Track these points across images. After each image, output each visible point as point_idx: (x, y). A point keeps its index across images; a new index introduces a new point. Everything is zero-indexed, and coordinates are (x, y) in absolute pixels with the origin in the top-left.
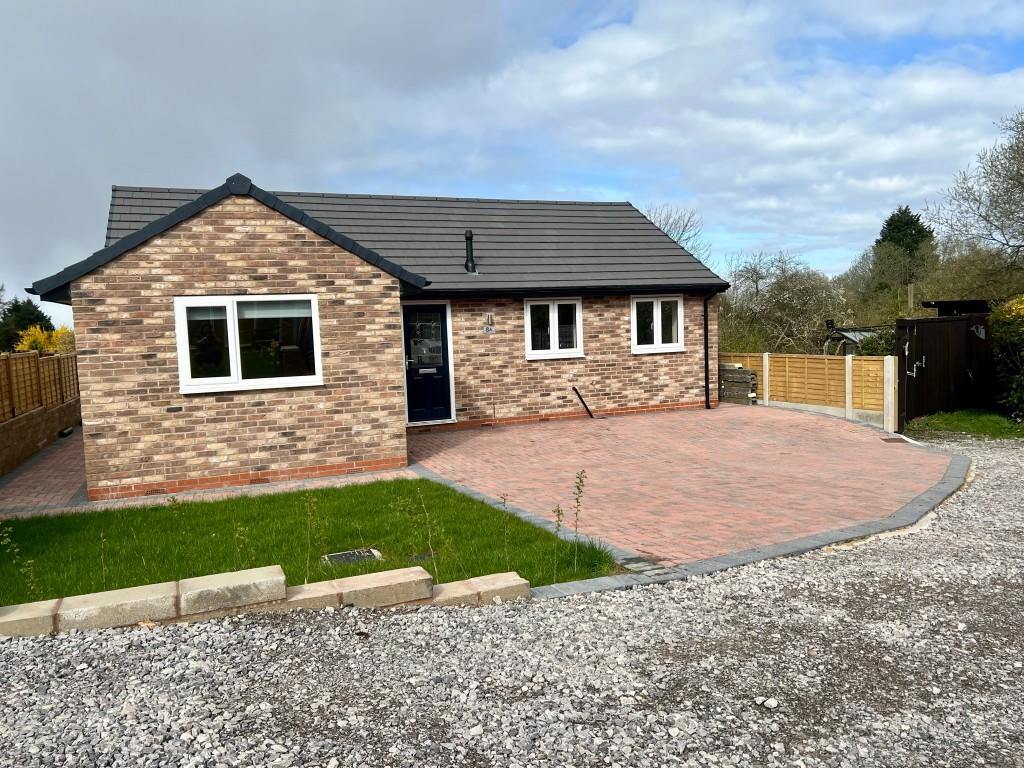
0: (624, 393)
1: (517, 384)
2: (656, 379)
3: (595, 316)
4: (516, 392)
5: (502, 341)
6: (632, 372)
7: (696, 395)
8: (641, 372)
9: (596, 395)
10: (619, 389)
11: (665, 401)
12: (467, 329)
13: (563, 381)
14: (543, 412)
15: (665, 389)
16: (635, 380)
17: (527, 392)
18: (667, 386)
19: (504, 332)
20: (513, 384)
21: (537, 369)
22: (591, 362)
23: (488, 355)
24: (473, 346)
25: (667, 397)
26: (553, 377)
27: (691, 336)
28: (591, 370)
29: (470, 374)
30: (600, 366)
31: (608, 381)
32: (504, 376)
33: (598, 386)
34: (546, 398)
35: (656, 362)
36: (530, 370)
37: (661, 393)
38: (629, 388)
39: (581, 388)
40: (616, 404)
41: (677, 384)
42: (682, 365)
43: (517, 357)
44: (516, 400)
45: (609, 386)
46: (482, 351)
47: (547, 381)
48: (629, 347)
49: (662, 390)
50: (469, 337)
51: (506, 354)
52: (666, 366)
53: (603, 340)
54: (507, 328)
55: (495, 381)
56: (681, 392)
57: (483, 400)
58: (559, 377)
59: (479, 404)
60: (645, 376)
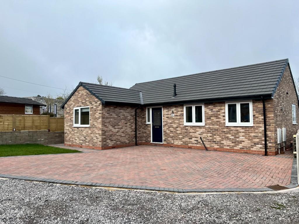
1: (181, 134)
3: (209, 110)
5: (177, 119)
6: (226, 134)
9: (210, 141)
10: (220, 140)
11: (243, 148)
13: (197, 134)
14: (190, 145)
17: (184, 137)
19: (177, 116)
21: (187, 129)
23: (172, 123)
24: (168, 120)
26: (193, 132)
29: (167, 129)
32: (177, 130)
34: (191, 140)
36: (185, 129)
38: (224, 140)
39: (203, 138)
41: (250, 141)
42: (252, 133)
44: (181, 139)
45: (215, 138)
47: (191, 134)
48: (225, 123)
49: (241, 143)
50: (167, 117)
51: (178, 123)
52: (243, 132)
53: (213, 120)
54: (178, 114)
55: (174, 132)
57: (171, 138)
58: (195, 133)
60: (232, 136)
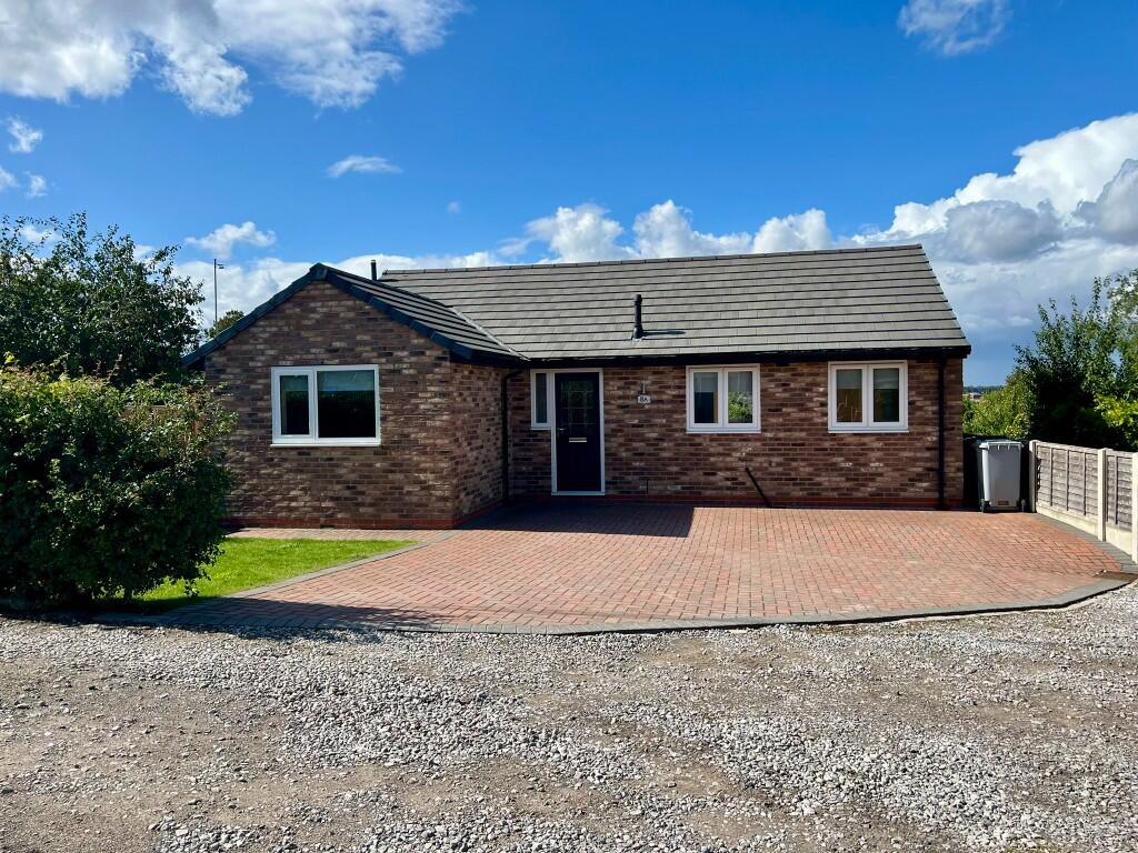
0: (818, 479)
1: (677, 459)
2: (865, 465)
3: (777, 386)
4: (675, 469)
5: (658, 411)
6: (829, 455)
7: (926, 490)
8: (841, 455)
9: (776, 479)
10: (810, 474)
11: (878, 495)
12: (620, 398)
13: (732, 460)
14: (708, 493)
15: (879, 479)
16: (834, 464)
17: (687, 469)
18: (881, 475)
19: (661, 402)
20: (670, 459)
21: (700, 444)
22: (771, 439)
23: (642, 426)
24: (627, 416)
25: (881, 489)
26: (719, 454)
27: (918, 413)
28: (770, 450)
29: (621, 445)
30: (783, 445)
31: (794, 464)
32: (661, 449)
33: (780, 469)
34: (712, 478)
35: (864, 444)
36: (691, 445)
37: (871, 484)
38: (824, 474)
39: (755, 469)
40: (805, 492)
41: (897, 474)
42: (905, 450)
43: (676, 430)
44: (674, 478)
45: (795, 469)
46: (636, 422)
47: (712, 459)
48: (826, 424)
49: (873, 480)
50: (621, 407)
51: (664, 426)
52: (879, 449)
53: (789, 414)
54: (664, 397)
55: (650, 455)
56: (902, 485)
57: (635, 474)
58: (729, 455)
59: (630, 478)
60: (848, 460)
